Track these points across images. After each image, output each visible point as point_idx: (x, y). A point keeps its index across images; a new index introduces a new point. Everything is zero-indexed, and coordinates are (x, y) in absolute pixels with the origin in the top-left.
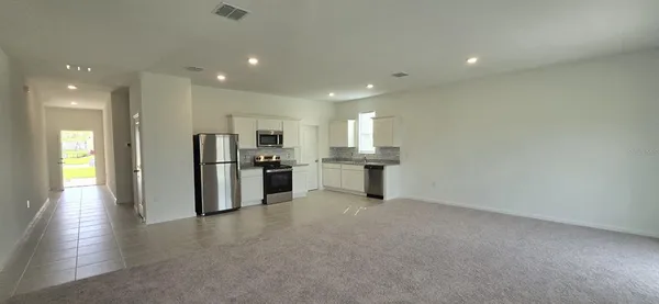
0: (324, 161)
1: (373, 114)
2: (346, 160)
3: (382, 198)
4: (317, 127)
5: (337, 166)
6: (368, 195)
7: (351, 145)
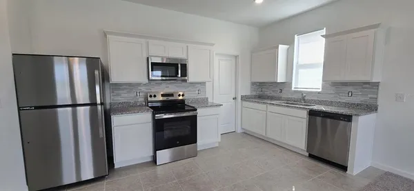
0: (244, 98)
1: (324, 32)
2: (272, 98)
3: (344, 168)
4: (236, 57)
5: (262, 107)
6: (311, 156)
7: (281, 78)
